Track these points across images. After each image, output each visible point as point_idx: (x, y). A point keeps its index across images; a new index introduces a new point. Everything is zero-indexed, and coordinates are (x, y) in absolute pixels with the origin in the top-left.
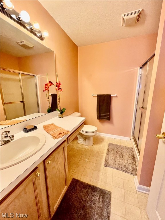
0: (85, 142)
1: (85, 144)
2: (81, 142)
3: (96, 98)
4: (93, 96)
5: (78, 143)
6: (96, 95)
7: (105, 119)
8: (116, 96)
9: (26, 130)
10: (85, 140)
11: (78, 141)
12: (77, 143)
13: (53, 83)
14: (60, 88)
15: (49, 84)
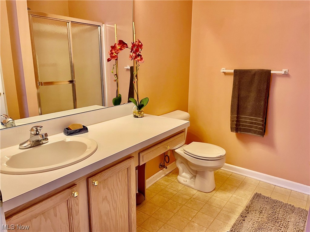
0: (194, 182)
1: (192, 186)
2: (185, 180)
3: (231, 79)
4: (224, 72)
5: (178, 181)
6: (233, 71)
7: (249, 131)
8: (286, 75)
9: (69, 132)
10: (195, 176)
11: (179, 177)
12: (176, 180)
13: (126, 44)
14: (139, 55)
15: (118, 47)
